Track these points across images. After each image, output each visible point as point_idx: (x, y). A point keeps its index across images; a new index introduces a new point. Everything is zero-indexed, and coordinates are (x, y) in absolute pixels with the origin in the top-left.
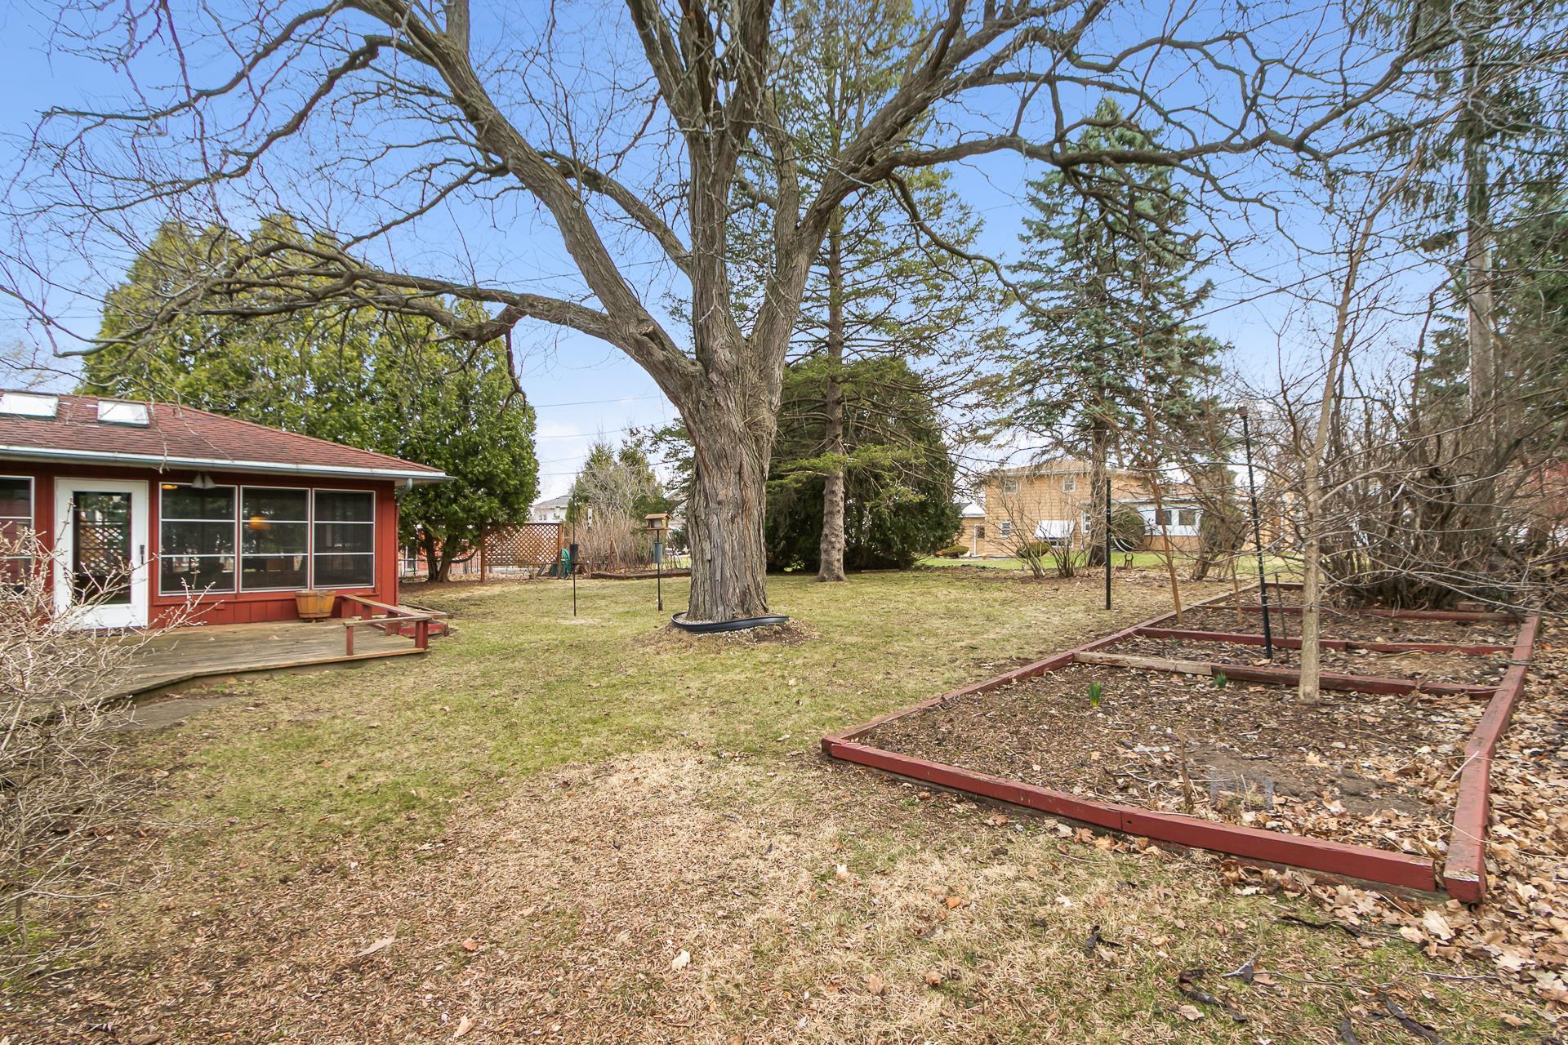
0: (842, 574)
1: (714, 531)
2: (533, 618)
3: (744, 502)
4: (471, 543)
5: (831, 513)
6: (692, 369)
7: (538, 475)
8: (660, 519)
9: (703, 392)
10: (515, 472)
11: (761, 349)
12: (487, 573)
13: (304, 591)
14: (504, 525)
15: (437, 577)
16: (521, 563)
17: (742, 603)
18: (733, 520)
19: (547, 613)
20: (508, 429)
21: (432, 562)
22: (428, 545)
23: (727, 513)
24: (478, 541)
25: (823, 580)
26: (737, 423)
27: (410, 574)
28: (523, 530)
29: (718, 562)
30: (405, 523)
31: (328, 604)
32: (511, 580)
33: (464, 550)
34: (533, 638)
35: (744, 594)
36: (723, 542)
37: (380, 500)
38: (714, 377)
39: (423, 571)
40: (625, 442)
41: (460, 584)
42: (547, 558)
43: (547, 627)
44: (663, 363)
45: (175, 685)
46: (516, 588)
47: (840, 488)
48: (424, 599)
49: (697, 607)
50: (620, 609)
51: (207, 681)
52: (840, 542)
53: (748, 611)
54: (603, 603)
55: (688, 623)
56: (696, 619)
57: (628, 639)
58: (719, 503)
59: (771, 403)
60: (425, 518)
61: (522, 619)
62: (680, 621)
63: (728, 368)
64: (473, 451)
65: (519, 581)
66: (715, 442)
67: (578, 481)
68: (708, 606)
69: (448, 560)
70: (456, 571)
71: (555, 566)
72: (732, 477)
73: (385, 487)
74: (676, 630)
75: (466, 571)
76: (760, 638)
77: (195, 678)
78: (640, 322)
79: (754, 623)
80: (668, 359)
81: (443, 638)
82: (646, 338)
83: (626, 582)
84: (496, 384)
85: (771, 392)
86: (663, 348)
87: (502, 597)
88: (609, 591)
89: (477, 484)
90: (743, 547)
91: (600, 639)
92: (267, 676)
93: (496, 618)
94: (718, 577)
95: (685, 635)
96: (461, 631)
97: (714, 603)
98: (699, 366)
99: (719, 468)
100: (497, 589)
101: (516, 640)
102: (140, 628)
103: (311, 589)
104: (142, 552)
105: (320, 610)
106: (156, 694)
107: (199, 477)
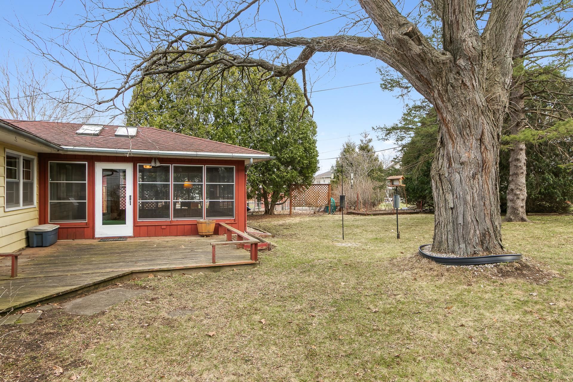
0: (525, 216)
1: (456, 185)
2: (318, 240)
3: (484, 162)
4: (285, 195)
5: (516, 174)
6: (443, 58)
7: (318, 158)
8: (398, 179)
9: (451, 76)
10: (306, 156)
11: (494, 42)
12: (293, 210)
13: (202, 220)
14: (301, 185)
15: (269, 212)
16: (309, 205)
17: (482, 243)
18: (474, 177)
19: (326, 237)
20: (302, 134)
21: (266, 204)
22: (264, 195)
23: (469, 171)
24: (288, 193)
25: (510, 220)
26: (480, 98)
27: (257, 210)
28: (311, 188)
29: (461, 209)
30: (254, 184)
31: (212, 227)
32: (305, 214)
33: (282, 198)
34: (321, 256)
35: (484, 235)
36: (465, 193)
37: (237, 171)
38: (462, 62)
39: (263, 209)
40: (362, 141)
41: (280, 216)
42: (323, 202)
43: (328, 247)
44: (419, 55)
45: (121, 277)
46: (307, 219)
47: (523, 157)
48: (262, 224)
49: (440, 243)
50: (371, 236)
51: (139, 275)
52: (524, 195)
53: (487, 249)
54: (358, 231)
55: (434, 255)
56: (439, 251)
57: (386, 263)
58: (462, 164)
59: (504, 83)
60: (264, 182)
61: (312, 239)
62: (427, 252)
63: (475, 53)
64: (285, 145)
65: (309, 215)
66: (460, 115)
67: (337, 162)
68: (451, 243)
69: (274, 203)
70: (278, 209)
71: (327, 207)
72: (474, 143)
73: (240, 164)
74: (425, 261)
75: (283, 209)
76: (505, 274)
77: (132, 273)
78: (401, 26)
79: (495, 260)
80: (424, 52)
81: (268, 252)
82: (406, 37)
83: (367, 217)
84: (296, 110)
85: (504, 75)
86: (420, 43)
87: (300, 223)
88: (359, 223)
89: (286, 164)
90: (483, 198)
91: (366, 260)
92: (169, 274)
93: (298, 239)
94: (460, 221)
95: (434, 265)
96: (278, 248)
97: (457, 241)
98: (449, 55)
99: (462, 136)
100: (297, 220)
101: (310, 257)
102: (130, 237)
103: (204, 219)
104: (130, 199)
105: (208, 231)
106: (110, 283)
107: (153, 160)
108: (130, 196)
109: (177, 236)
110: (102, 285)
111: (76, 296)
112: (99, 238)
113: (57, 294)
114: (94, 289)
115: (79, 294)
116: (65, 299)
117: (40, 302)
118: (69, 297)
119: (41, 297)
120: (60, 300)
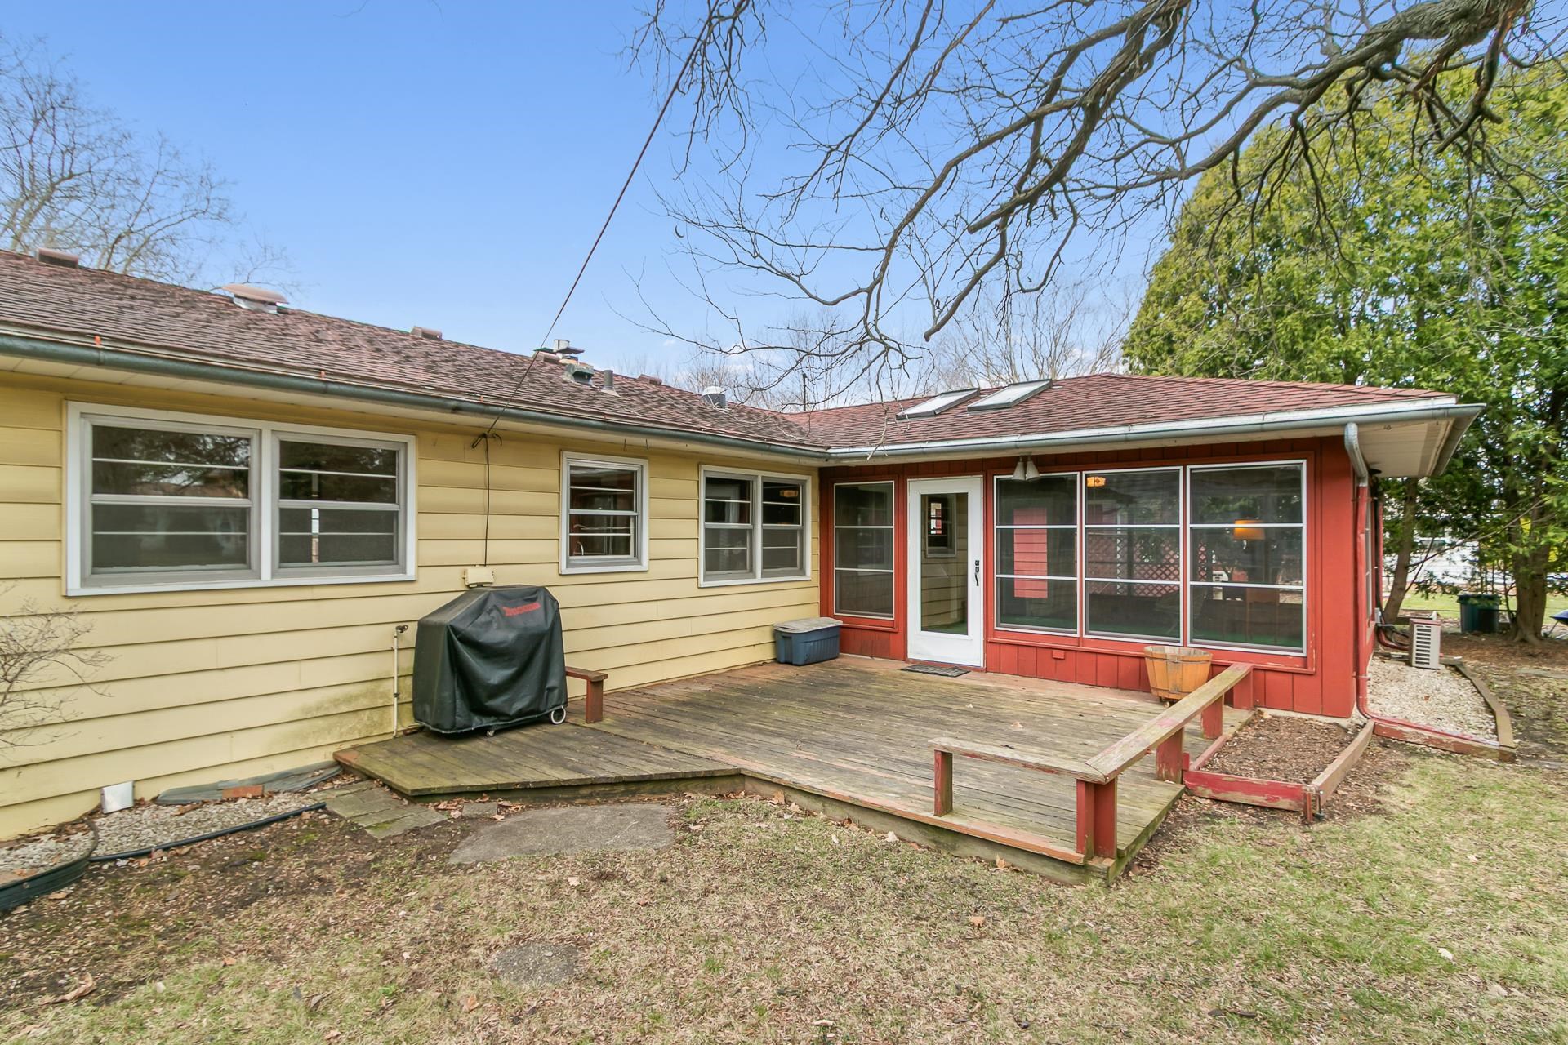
37: (1316, 477)
77: (741, 775)
102: (976, 669)
103: (1185, 645)
104: (977, 570)
105: (1175, 686)
106: (673, 788)
107: (1020, 464)
108: (977, 563)
109: (1095, 684)
110: (649, 787)
111: (576, 798)
112: (914, 661)
113: (522, 784)
114: (623, 794)
115: (583, 797)
116: (547, 800)
117: (487, 792)
118: (558, 799)
119: (486, 782)
120: (534, 799)
